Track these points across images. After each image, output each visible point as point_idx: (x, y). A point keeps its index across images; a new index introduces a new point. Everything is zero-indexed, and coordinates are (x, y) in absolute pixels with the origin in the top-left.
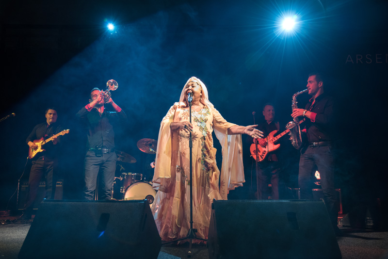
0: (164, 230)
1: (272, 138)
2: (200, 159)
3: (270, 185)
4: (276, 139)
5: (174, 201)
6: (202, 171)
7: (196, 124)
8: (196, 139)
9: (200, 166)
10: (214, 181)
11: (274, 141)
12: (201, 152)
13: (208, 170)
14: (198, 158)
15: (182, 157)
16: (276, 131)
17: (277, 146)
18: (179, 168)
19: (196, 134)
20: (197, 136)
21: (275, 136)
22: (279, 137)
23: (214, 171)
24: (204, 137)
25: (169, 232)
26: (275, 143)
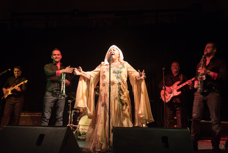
0: (93, 145)
1: (176, 87)
2: (117, 98)
3: (175, 118)
4: (179, 88)
5: (99, 126)
6: (119, 106)
7: (114, 74)
8: (115, 84)
9: (117, 102)
10: (127, 112)
11: (177, 89)
12: (118, 93)
13: (123, 105)
14: (116, 97)
15: (106, 97)
16: (179, 82)
17: (179, 93)
18: (103, 104)
19: (114, 81)
20: (115, 83)
21: (178, 85)
22: (181, 86)
23: (127, 106)
24: (120, 83)
25: (96, 147)
26: (178, 91)
